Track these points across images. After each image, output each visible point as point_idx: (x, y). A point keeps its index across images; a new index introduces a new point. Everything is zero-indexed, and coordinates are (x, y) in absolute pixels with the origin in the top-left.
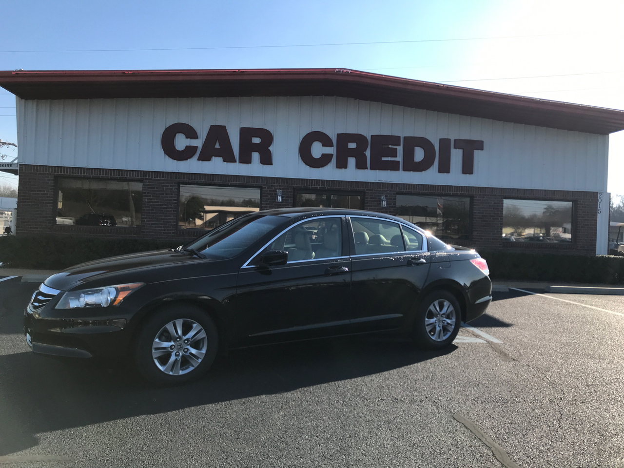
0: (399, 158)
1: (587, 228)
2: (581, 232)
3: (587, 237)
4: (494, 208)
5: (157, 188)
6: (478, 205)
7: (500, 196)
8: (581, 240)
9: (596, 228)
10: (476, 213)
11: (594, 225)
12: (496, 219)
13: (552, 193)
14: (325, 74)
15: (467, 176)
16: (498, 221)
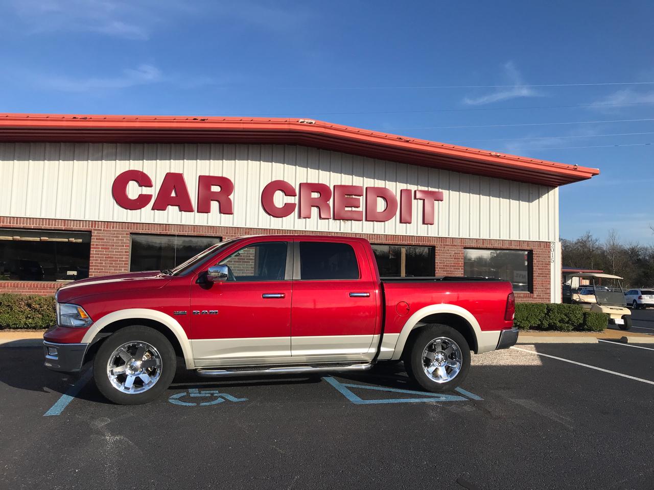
0: (362, 208)
1: (542, 277)
2: (537, 281)
3: (542, 286)
4: (455, 259)
5: (107, 239)
6: (439, 255)
7: (461, 246)
8: (536, 288)
9: (550, 277)
10: (437, 263)
11: (548, 274)
12: (457, 269)
13: (509, 243)
14: (290, 124)
15: (428, 227)
16: (459, 271)
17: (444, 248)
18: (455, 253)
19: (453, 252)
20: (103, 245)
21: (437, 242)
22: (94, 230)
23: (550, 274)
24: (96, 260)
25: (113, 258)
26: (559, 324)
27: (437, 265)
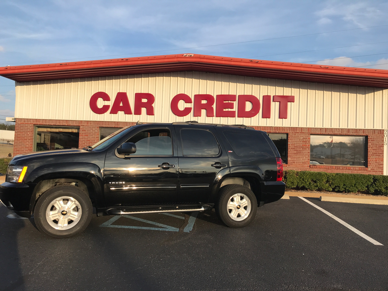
0: (235, 109)
1: (376, 155)
2: (371, 159)
3: (376, 162)
4: (303, 142)
5: (87, 130)
6: (291, 140)
7: (308, 133)
8: (371, 164)
9: (383, 156)
10: (290, 145)
11: (381, 153)
12: (304, 149)
13: (347, 131)
14: (178, 58)
15: (283, 120)
16: (307, 151)
17: (295, 134)
18: (303, 138)
19: (302, 138)
20: (86, 134)
21: (289, 131)
22: (81, 125)
23: (383, 154)
24: (82, 142)
25: (90, 140)
26: (384, 190)
27: (290, 147)
